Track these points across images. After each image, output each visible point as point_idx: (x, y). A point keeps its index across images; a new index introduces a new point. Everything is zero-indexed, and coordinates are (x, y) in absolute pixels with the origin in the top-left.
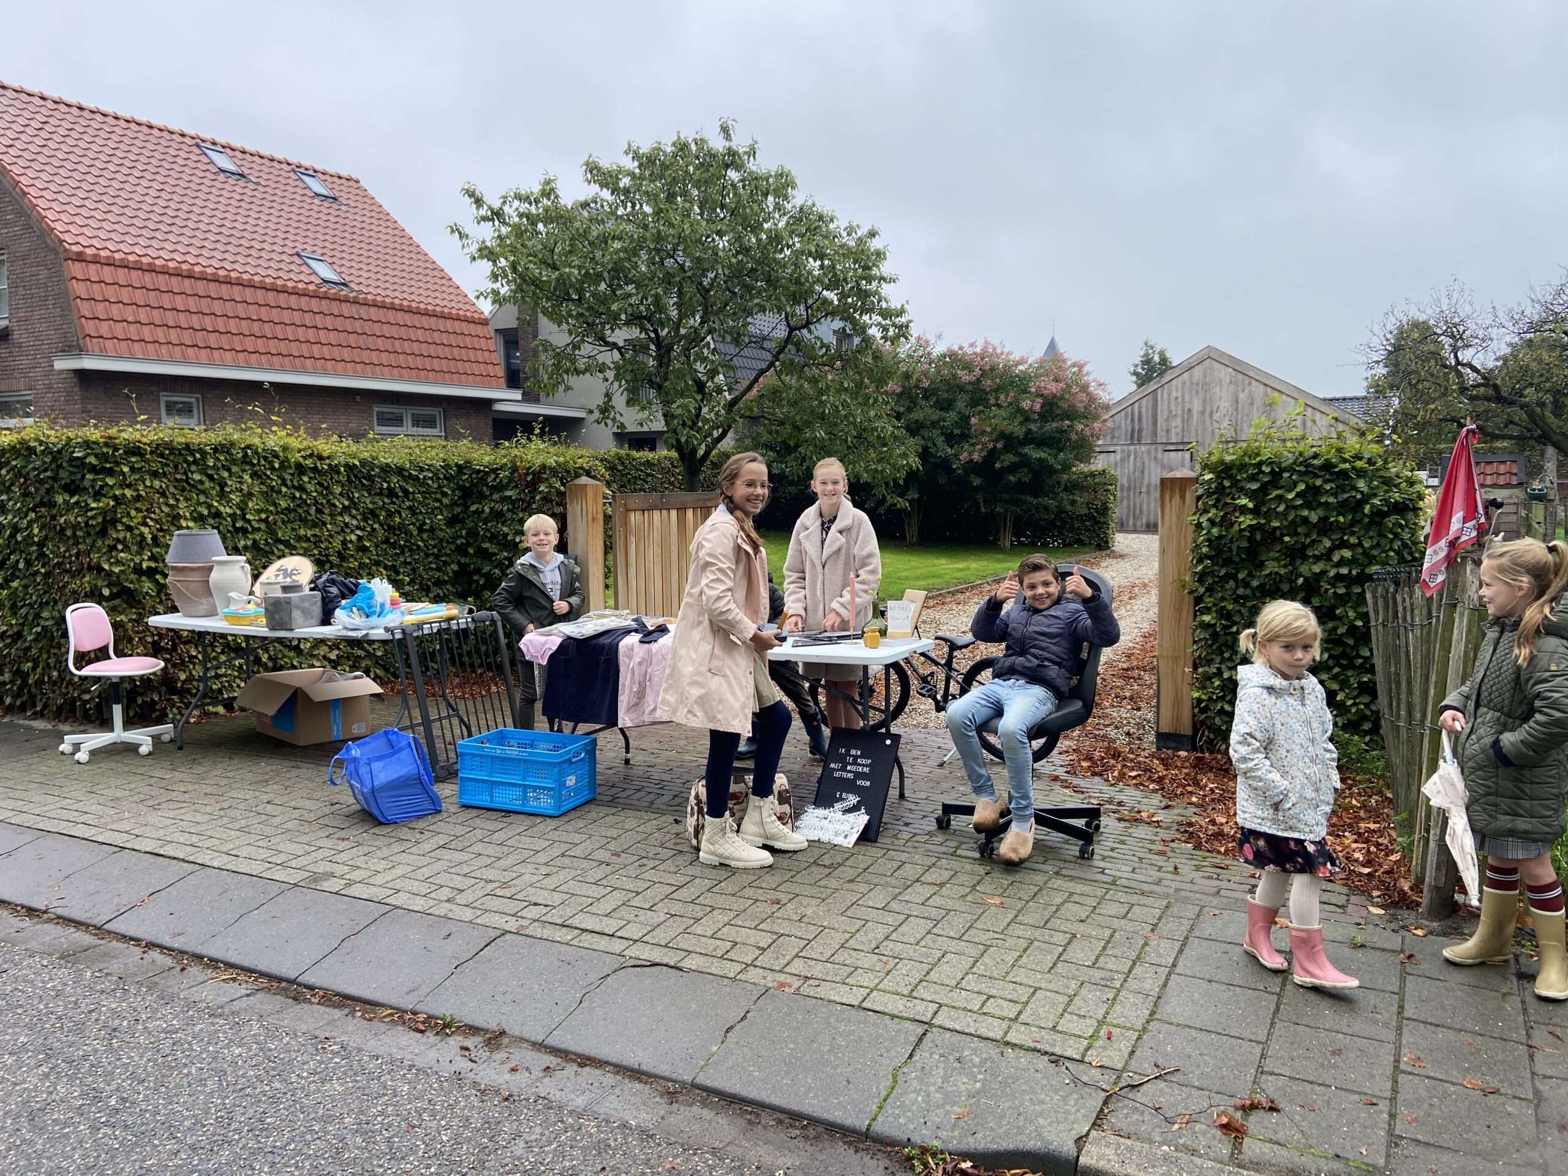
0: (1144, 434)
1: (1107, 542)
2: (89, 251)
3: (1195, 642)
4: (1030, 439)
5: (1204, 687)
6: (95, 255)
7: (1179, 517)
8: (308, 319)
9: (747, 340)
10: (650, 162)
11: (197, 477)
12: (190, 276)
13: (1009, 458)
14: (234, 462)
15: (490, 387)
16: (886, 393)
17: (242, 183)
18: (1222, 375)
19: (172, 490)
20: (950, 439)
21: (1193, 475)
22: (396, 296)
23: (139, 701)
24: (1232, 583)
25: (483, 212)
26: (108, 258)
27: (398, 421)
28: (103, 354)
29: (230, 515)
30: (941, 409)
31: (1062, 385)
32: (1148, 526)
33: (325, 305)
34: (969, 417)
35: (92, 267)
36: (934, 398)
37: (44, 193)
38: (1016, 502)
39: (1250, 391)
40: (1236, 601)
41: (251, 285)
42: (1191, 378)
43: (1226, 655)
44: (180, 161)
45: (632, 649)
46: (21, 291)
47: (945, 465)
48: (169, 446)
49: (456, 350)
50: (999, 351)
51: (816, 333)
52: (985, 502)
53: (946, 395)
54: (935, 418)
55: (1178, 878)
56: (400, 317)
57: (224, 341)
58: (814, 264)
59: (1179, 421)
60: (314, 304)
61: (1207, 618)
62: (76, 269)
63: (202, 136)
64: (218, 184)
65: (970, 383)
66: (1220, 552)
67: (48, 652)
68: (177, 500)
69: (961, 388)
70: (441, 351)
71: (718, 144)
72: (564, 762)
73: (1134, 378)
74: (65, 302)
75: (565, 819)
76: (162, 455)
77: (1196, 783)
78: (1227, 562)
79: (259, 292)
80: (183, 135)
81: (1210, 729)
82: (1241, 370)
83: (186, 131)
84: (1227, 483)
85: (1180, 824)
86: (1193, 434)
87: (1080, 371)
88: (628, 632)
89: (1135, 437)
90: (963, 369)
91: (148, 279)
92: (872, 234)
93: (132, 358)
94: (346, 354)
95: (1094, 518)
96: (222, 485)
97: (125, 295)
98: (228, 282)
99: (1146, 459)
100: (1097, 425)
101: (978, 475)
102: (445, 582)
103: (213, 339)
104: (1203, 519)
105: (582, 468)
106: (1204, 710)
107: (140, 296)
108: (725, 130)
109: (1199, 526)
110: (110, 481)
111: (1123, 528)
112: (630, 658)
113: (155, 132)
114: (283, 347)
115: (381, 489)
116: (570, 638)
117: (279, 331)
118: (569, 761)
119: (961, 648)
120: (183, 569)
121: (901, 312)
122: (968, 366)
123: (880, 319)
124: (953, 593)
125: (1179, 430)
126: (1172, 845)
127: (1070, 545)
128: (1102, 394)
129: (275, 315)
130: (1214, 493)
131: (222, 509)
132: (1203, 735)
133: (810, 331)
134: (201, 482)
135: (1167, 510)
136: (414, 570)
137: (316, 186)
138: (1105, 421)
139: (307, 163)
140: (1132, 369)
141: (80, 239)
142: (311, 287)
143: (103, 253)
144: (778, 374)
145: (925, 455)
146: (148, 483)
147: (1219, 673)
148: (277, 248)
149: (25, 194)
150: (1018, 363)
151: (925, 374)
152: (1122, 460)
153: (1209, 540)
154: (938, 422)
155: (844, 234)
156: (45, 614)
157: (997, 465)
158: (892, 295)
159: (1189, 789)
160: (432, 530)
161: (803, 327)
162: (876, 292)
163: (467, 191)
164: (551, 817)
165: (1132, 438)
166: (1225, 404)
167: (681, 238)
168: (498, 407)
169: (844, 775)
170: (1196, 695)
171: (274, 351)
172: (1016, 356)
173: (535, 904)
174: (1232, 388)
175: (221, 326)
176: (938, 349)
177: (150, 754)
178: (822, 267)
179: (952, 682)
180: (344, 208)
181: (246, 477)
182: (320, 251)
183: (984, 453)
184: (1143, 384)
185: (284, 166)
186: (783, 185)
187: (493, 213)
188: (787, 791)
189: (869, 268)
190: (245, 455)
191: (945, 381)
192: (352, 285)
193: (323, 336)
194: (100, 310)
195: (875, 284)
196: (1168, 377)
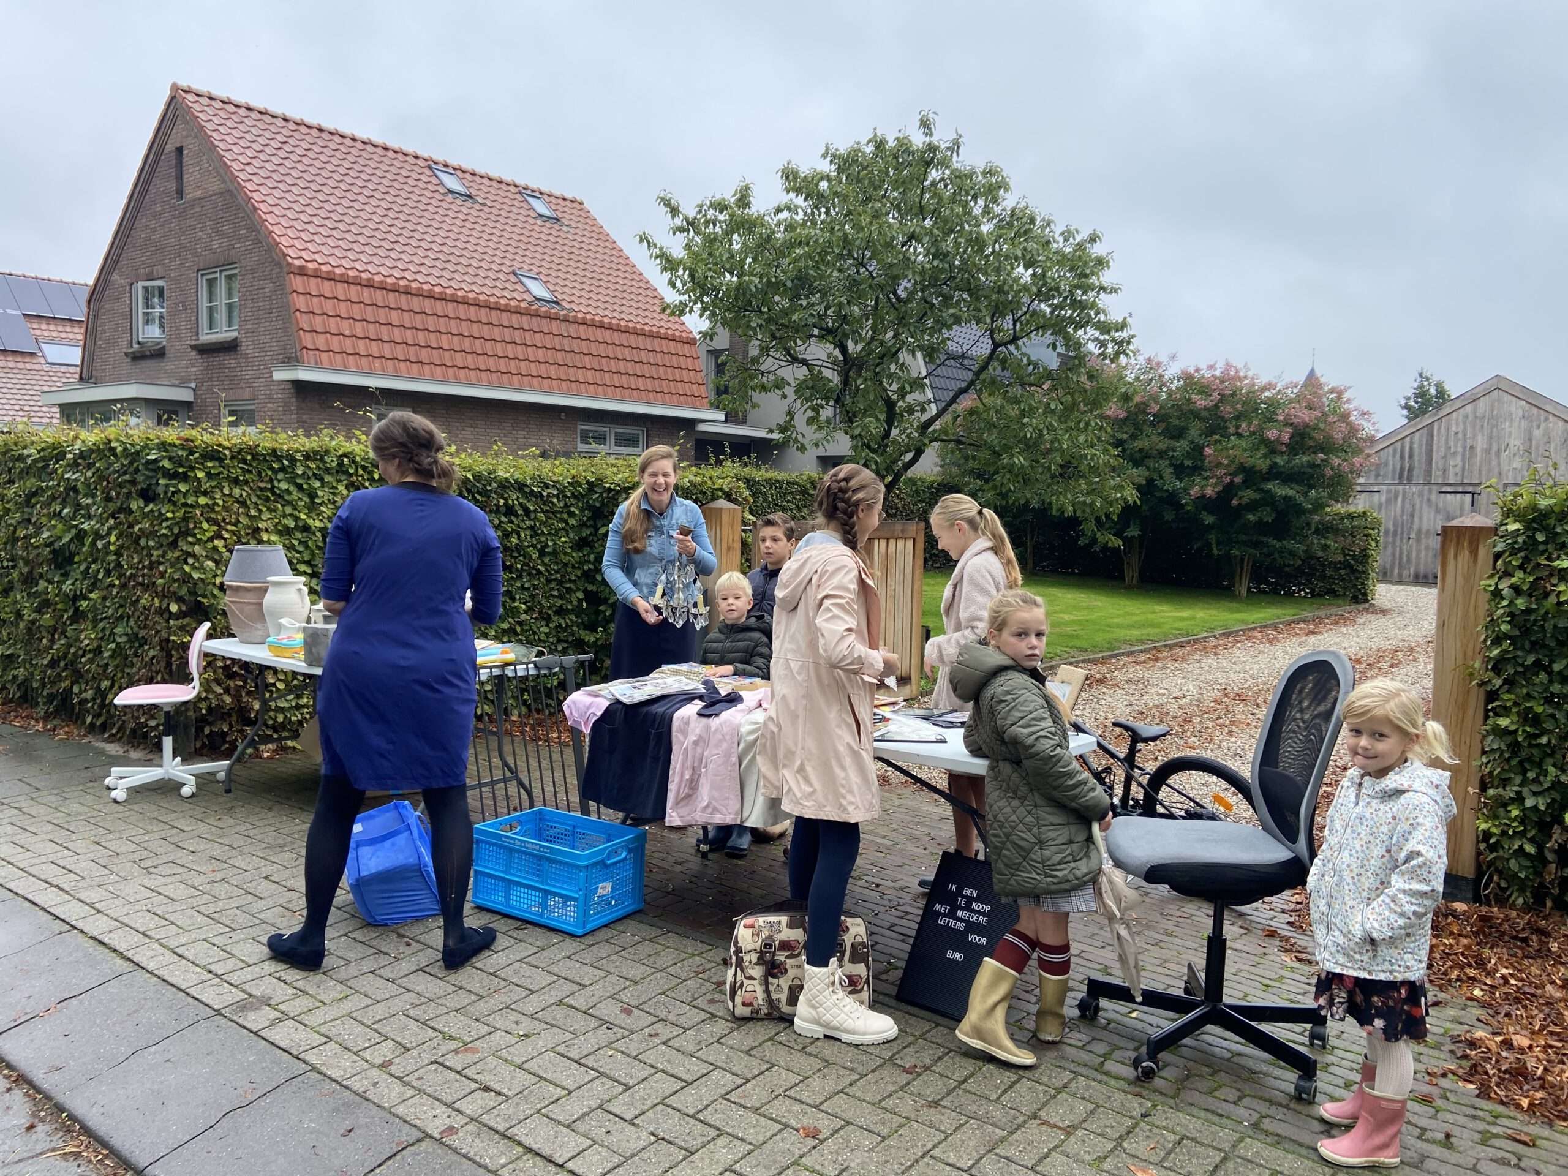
0: (1415, 473)
1: (1365, 594)
2: (310, 266)
3: (1484, 753)
4: (1274, 473)
5: (1496, 817)
6: (316, 270)
7: (1467, 579)
8: (518, 336)
9: (943, 357)
10: (846, 163)
11: (284, 486)
12: (407, 292)
13: (1249, 495)
14: (327, 470)
15: (693, 407)
16: (1102, 417)
17: (468, 204)
18: (1513, 409)
19: (254, 499)
20: (1180, 471)
21: (1490, 523)
22: (604, 314)
23: (207, 731)
24: (1543, 676)
25: (678, 222)
26: (328, 272)
27: (601, 439)
28: (318, 366)
29: (321, 530)
30: (1172, 438)
31: (1317, 413)
32: (1417, 576)
33: (535, 323)
34: (1203, 448)
35: (313, 281)
36: (1164, 425)
37: (274, 209)
38: (1256, 545)
39: (1547, 429)
40: (1548, 701)
41: (465, 302)
42: (1475, 411)
43: (1531, 775)
44: (411, 182)
45: (687, 723)
46: (250, 304)
47: (1172, 500)
48: (253, 451)
49: (661, 369)
50: (1242, 374)
51: (1024, 350)
52: (1218, 543)
53: (1177, 422)
54: (1162, 446)
55: (1454, 1157)
56: (608, 335)
57: (435, 357)
58: (1023, 274)
59: (1458, 460)
60: (525, 322)
61: (1504, 722)
62: (298, 283)
63: (435, 158)
64: (445, 205)
65: (1206, 409)
66: (1526, 631)
67: (123, 671)
68: (260, 511)
69: (1196, 415)
70: (647, 370)
71: (918, 140)
72: (597, 863)
73: (1405, 412)
74: (286, 313)
75: (589, 940)
76: (245, 461)
77: (1481, 964)
78: (1535, 646)
79: (472, 309)
80: (417, 157)
81: (1500, 873)
82: (1535, 403)
83: (420, 153)
84: (1540, 537)
85: (1455, 1039)
86: (1476, 473)
87: (1339, 397)
88: (689, 698)
89: (1405, 476)
90: (1200, 392)
91: (366, 294)
92: (1093, 239)
93: (346, 370)
94: (553, 371)
95: (1351, 566)
96: (312, 496)
97: (343, 309)
98: (442, 298)
99: (1417, 501)
100: (1358, 460)
101: (1211, 512)
102: (568, 612)
103: (424, 355)
104: (1504, 585)
105: (721, 489)
106: (1493, 848)
107: (357, 311)
108: (926, 125)
109: (1497, 594)
110: (183, 488)
111: (1386, 577)
112: (685, 733)
113: (390, 154)
114: (492, 363)
115: (498, 506)
116: (618, 702)
117: (489, 347)
118: (602, 863)
119: (1146, 740)
120: (238, 589)
121: (1122, 326)
122: (1204, 389)
123: (1097, 334)
124: (1171, 647)
125: (1458, 469)
126: (1445, 1083)
127: (1320, 595)
128: (1365, 424)
129: (486, 331)
130: (1520, 550)
131: (310, 522)
132: (1490, 879)
133: (1017, 348)
134: (288, 491)
135: (1451, 567)
136: (533, 596)
137: (540, 207)
138: (1369, 456)
139: (533, 185)
140: (1403, 402)
141: (304, 254)
142: (523, 305)
143: (324, 268)
144: (979, 393)
145: (1147, 489)
146: (226, 491)
147: (1519, 799)
148: (494, 267)
149: (255, 209)
150: (1264, 389)
151: (1155, 398)
152: (1388, 501)
153: (1511, 615)
154: (1166, 452)
155: (1061, 239)
156: (119, 630)
157: (1235, 502)
158: (1112, 307)
159: (1471, 972)
160: (555, 553)
161: (1011, 342)
162: (1093, 305)
163: (663, 199)
164: (573, 936)
165: (1401, 477)
166: (1516, 442)
167: (869, 242)
168: (702, 427)
169: (952, 923)
170: (1484, 826)
171: (483, 367)
172: (1263, 380)
173: (487, 1089)
174: (1524, 424)
175: (433, 340)
176: (1172, 370)
177: (193, 796)
178: (1034, 275)
179: (1134, 787)
180: (565, 229)
181: (341, 488)
182: (536, 270)
183: (1219, 488)
184: (1416, 417)
185: (512, 189)
186: (994, 188)
187: (688, 223)
188: (864, 945)
189: (1086, 276)
190: (341, 464)
191: (1177, 406)
192: (564, 303)
193: (531, 353)
194: (318, 323)
195: (1091, 294)
196: (1446, 409)
